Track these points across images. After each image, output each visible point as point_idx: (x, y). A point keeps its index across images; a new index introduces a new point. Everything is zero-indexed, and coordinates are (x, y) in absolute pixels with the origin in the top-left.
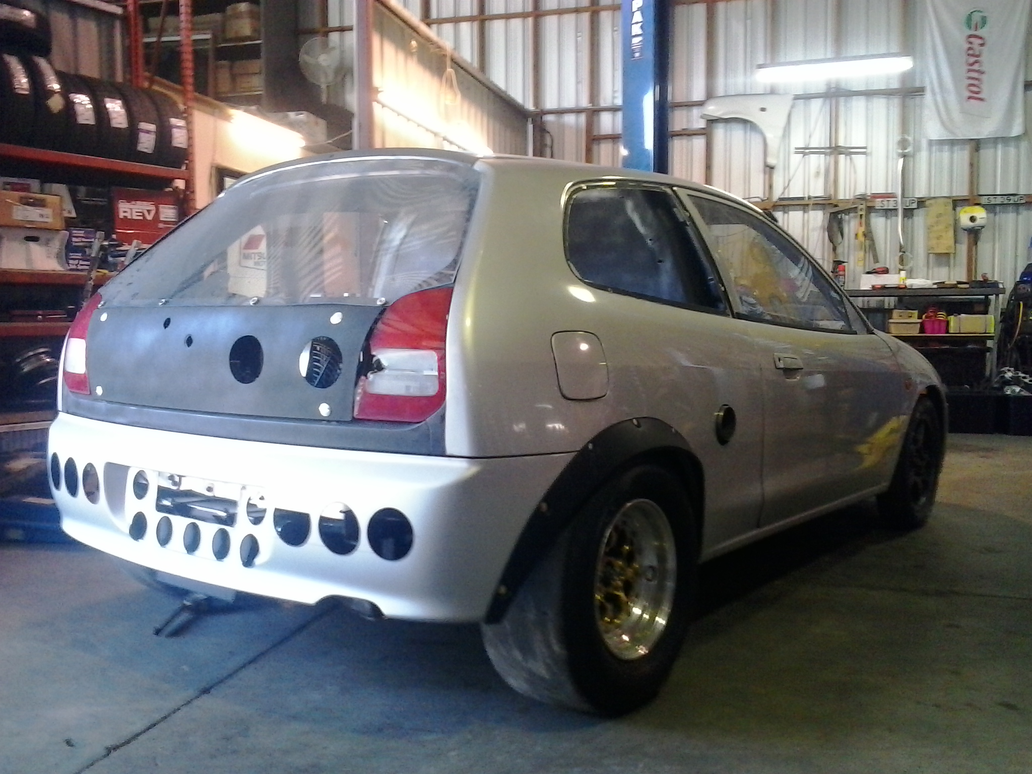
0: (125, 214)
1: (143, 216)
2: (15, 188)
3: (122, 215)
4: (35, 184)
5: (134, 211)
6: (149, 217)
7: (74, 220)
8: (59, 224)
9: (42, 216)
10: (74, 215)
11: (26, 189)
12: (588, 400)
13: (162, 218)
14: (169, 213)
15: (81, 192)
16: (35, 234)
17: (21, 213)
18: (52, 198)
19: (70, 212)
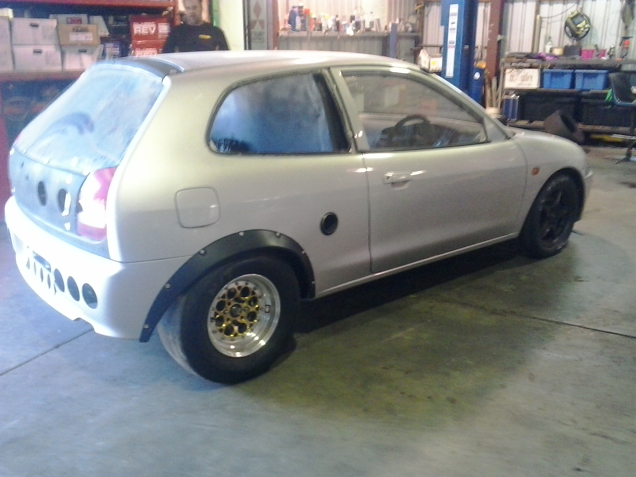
0: (137, 31)
1: (148, 31)
2: (73, 21)
3: (135, 32)
4: (84, 17)
5: (143, 28)
6: (153, 32)
7: (108, 37)
8: (98, 41)
9: (86, 37)
10: (108, 34)
11: (80, 21)
12: (202, 226)
13: (160, 31)
14: (164, 29)
15: (111, 19)
16: (84, 48)
17: (74, 37)
18: (90, 27)
19: (105, 32)
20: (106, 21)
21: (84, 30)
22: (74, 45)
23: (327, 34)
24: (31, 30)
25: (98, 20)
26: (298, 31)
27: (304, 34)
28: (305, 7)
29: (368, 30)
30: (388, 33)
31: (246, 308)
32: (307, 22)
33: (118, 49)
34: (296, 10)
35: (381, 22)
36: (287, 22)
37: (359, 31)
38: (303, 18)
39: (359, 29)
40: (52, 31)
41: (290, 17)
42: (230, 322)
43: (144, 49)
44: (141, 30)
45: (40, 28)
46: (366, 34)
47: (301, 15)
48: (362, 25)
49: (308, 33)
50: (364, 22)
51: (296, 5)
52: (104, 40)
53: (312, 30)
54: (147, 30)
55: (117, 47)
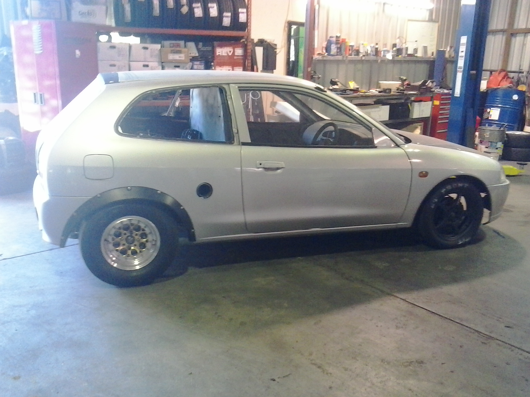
0: (219, 54)
2: (174, 46)
3: (218, 54)
4: (182, 43)
5: (223, 52)
6: (230, 54)
7: (197, 57)
8: (188, 60)
9: (180, 57)
10: (197, 55)
11: (178, 46)
12: (101, 180)
13: (236, 54)
14: (239, 52)
15: (201, 44)
16: (178, 65)
17: (171, 57)
18: (184, 50)
19: (195, 54)
20: (197, 46)
21: (179, 52)
22: (171, 62)
23: (363, 58)
24: (143, 50)
25: (191, 45)
26: (333, 55)
27: (340, 58)
28: (343, 37)
29: (410, 55)
30: (434, 58)
31: (138, 239)
32: (343, 49)
33: (203, 66)
34: (334, 39)
35: (429, 49)
36: (324, 49)
37: (400, 56)
38: (339, 46)
39: (401, 54)
40: (157, 52)
41: (327, 45)
42: (125, 247)
43: (222, 67)
44: (222, 53)
45: (149, 50)
46: (408, 58)
47: (337, 43)
48: (404, 51)
49: (343, 57)
50: (407, 49)
51: (334, 35)
52: (193, 59)
53: (347, 55)
54: (226, 53)
55: (202, 65)
